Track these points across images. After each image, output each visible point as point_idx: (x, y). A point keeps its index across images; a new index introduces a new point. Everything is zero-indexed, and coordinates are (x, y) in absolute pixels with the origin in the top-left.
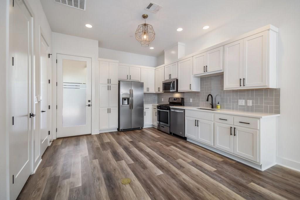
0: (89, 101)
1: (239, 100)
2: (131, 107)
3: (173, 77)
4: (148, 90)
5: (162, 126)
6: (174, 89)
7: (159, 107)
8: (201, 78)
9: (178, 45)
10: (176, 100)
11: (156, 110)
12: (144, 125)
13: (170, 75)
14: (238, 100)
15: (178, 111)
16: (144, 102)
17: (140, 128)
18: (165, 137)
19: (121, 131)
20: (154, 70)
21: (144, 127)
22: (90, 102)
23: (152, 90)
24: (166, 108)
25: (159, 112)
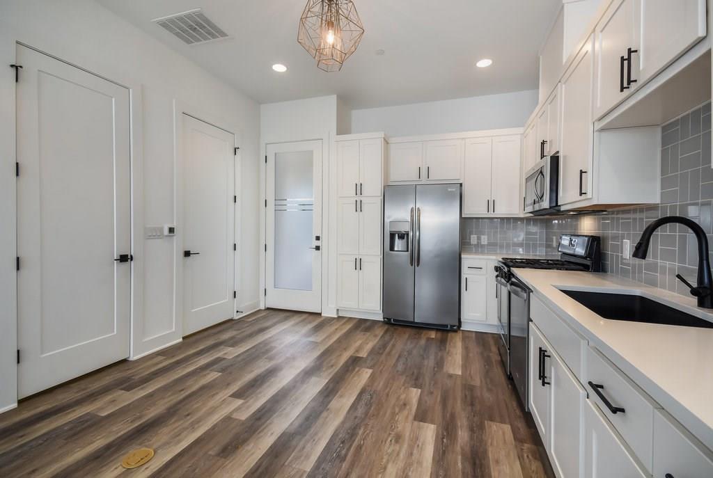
0: (318, 238)
2: (415, 259)
4: (491, 210)
17: (447, 327)
22: (319, 240)
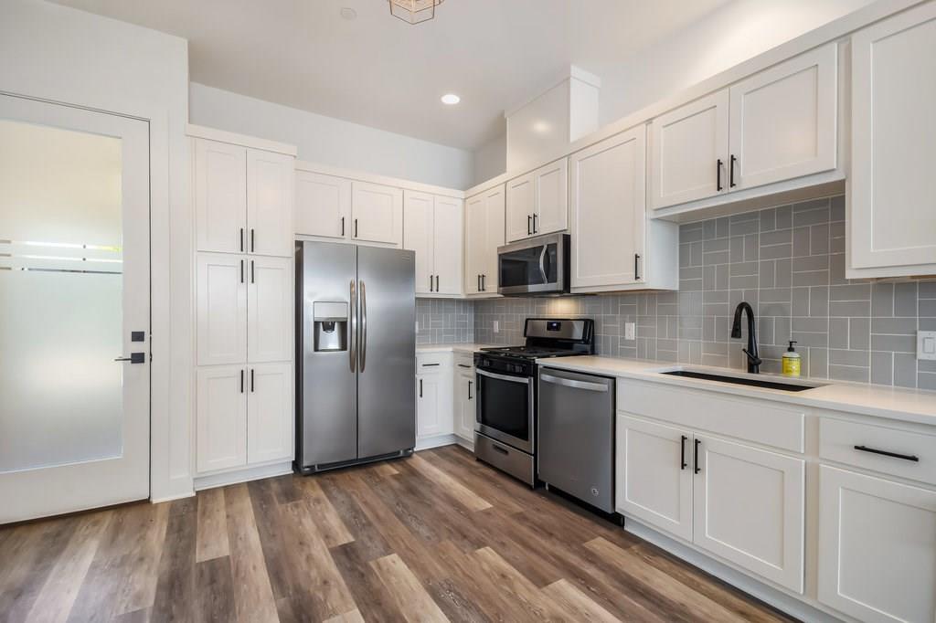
0: (138, 337)
1: (921, 334)
2: (357, 360)
3: (546, 227)
4: (435, 288)
5: (497, 448)
6: (556, 281)
7: (483, 360)
8: (682, 228)
9: (568, 79)
10: (557, 328)
11: (472, 372)
12: (417, 438)
13: (532, 219)
14: (916, 333)
15: (574, 383)
16: (417, 337)
17: (399, 452)
18: (517, 508)
19: (307, 475)
20: (461, 201)
21: (415, 450)
22: (142, 340)
23: (453, 288)
24: (518, 369)
25: (483, 383)
